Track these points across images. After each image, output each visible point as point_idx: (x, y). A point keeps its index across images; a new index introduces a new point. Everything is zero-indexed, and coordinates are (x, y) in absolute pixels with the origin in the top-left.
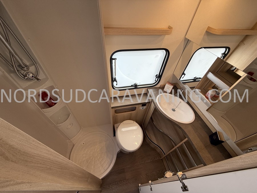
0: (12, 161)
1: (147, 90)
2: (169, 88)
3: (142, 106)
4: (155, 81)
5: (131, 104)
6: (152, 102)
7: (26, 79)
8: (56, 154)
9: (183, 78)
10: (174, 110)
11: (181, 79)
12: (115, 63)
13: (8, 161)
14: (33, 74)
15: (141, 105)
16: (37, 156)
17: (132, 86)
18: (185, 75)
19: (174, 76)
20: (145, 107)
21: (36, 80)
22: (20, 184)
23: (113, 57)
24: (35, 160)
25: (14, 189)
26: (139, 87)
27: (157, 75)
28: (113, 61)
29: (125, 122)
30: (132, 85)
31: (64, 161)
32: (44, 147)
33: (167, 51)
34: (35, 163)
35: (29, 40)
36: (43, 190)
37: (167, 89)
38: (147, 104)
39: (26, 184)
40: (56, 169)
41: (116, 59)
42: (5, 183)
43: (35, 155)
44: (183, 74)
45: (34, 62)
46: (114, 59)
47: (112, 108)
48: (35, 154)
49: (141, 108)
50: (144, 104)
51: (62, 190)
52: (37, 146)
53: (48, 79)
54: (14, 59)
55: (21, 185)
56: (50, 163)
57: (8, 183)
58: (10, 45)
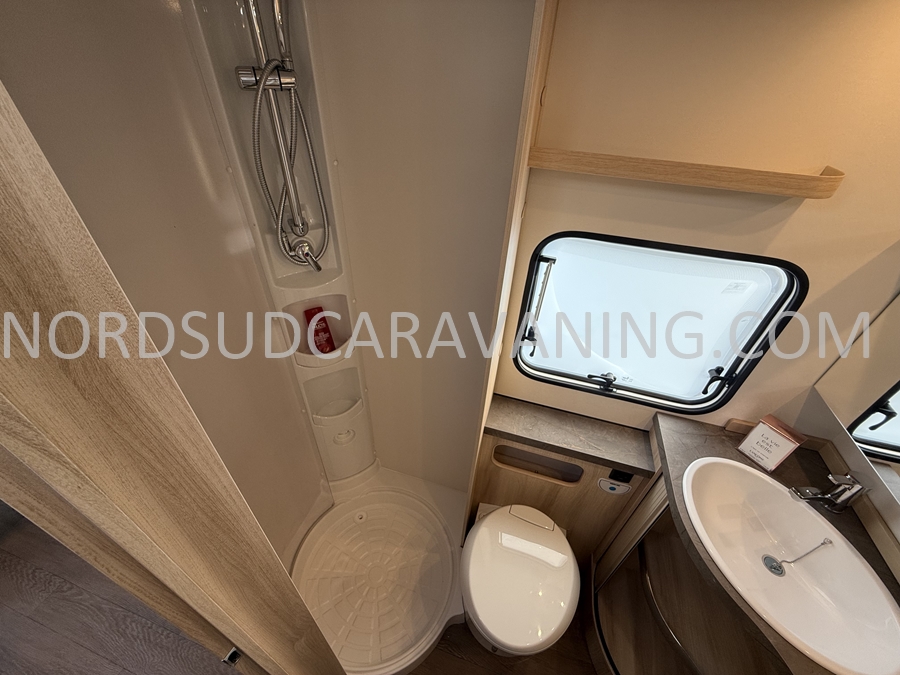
0: (75, 383)
1: (655, 419)
2: (772, 446)
3: (611, 477)
4: (705, 392)
5: (565, 446)
6: (663, 479)
7: (291, 256)
8: (212, 454)
9: (873, 428)
10: (776, 568)
11: (863, 431)
12: (547, 274)
13: (64, 376)
14: (311, 248)
15: (609, 471)
16: (149, 419)
17: (590, 379)
18: (890, 415)
19: (814, 399)
20: (622, 488)
21: (312, 268)
22: (51, 455)
23: (545, 253)
24: (141, 428)
25: (26, 459)
26: (619, 391)
27: (719, 370)
28: (543, 266)
29: (518, 509)
30: (589, 376)
31: (228, 499)
32: (182, 406)
33: (795, 273)
34: (136, 438)
35: (335, 163)
36: (113, 535)
37: (758, 447)
38: (637, 479)
39: (69, 471)
40: (195, 508)
41: (554, 260)
42: (11, 419)
43: (144, 408)
44: (881, 406)
45: (326, 221)
46: (547, 260)
47: (487, 431)
48: (148, 407)
49: (606, 484)
50: (621, 473)
51: (177, 592)
52: (162, 388)
53: (342, 272)
54: (287, 203)
55: (53, 464)
56: (182, 470)
57: (19, 428)
58: (291, 167)
